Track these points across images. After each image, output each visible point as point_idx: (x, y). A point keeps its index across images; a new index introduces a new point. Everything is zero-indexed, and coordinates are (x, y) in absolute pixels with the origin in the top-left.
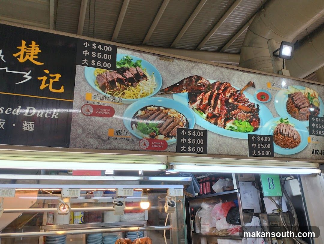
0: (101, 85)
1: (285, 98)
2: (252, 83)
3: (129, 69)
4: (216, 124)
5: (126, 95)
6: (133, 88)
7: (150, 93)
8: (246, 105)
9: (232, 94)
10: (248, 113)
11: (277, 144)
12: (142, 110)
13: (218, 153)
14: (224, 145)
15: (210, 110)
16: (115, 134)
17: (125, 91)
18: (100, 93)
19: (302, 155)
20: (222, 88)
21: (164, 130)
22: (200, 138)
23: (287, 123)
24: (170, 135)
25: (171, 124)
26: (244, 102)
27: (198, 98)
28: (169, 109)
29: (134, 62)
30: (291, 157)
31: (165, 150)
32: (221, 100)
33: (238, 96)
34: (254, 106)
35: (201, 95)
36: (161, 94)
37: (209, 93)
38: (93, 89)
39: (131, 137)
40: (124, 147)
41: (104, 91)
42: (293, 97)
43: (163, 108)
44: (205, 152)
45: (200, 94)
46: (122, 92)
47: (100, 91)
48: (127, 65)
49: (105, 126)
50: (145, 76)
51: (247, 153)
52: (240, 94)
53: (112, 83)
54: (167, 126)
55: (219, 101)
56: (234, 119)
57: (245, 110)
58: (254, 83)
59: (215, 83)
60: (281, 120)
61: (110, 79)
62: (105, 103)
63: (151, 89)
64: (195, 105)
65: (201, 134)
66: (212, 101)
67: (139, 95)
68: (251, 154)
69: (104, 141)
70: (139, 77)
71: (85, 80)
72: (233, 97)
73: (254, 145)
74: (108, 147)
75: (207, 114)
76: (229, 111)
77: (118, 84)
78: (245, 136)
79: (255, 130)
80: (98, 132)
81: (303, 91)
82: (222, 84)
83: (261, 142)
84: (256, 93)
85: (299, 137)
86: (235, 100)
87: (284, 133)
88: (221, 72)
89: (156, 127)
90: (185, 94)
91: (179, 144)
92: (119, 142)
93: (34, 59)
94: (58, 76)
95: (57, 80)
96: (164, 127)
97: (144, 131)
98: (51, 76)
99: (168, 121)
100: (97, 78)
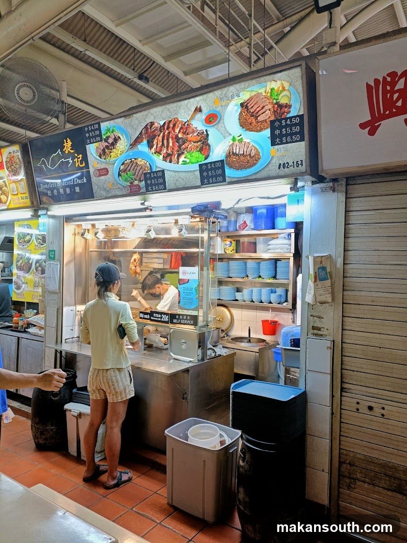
0: (99, 154)
1: (237, 110)
3: (110, 136)
4: (171, 162)
5: (112, 156)
6: (114, 150)
7: (124, 150)
8: (195, 134)
9: (181, 128)
10: (198, 142)
11: (231, 167)
12: (122, 165)
13: (176, 187)
14: (180, 179)
15: (164, 151)
16: (112, 186)
17: (111, 154)
18: (100, 160)
19: (263, 174)
20: (171, 125)
21: (137, 177)
22: (160, 177)
23: (241, 141)
25: (141, 171)
26: (193, 132)
27: (154, 143)
28: (137, 159)
29: (111, 130)
30: (248, 178)
31: (141, 192)
32: (172, 138)
33: (186, 128)
34: (203, 132)
35: (156, 139)
36: (131, 148)
37: (162, 134)
38: (96, 158)
39: (120, 186)
40: (118, 194)
41: (101, 158)
42: (248, 103)
43: (134, 159)
44: (165, 189)
45: (155, 139)
46: (110, 156)
47: (99, 158)
48: (108, 134)
49: (106, 182)
50: (119, 138)
51: (199, 183)
52: (188, 125)
53: (104, 150)
55: (170, 139)
56: (186, 152)
57: (194, 140)
58: (200, 107)
59: (165, 123)
60: (234, 139)
61: (102, 149)
62: (102, 167)
63: (124, 146)
64: (153, 150)
65: (160, 174)
66: (165, 142)
67: (119, 154)
68: (203, 183)
69: (108, 192)
70: (116, 140)
71: (91, 154)
72: (182, 131)
73: (205, 174)
74: (111, 195)
75: (163, 155)
76: (180, 147)
77: (106, 150)
78: (196, 167)
79: (206, 158)
80: (104, 186)
82: (170, 122)
83: (212, 169)
84: (204, 117)
85: (258, 153)
86: (184, 133)
87: (237, 153)
88: (169, 110)
89: (133, 175)
90: (145, 142)
91: (147, 186)
92: (115, 190)
93: (71, 149)
94: (81, 156)
95: (81, 159)
96: (137, 174)
97: (126, 180)
98: (78, 157)
99: (139, 168)
100: (97, 151)
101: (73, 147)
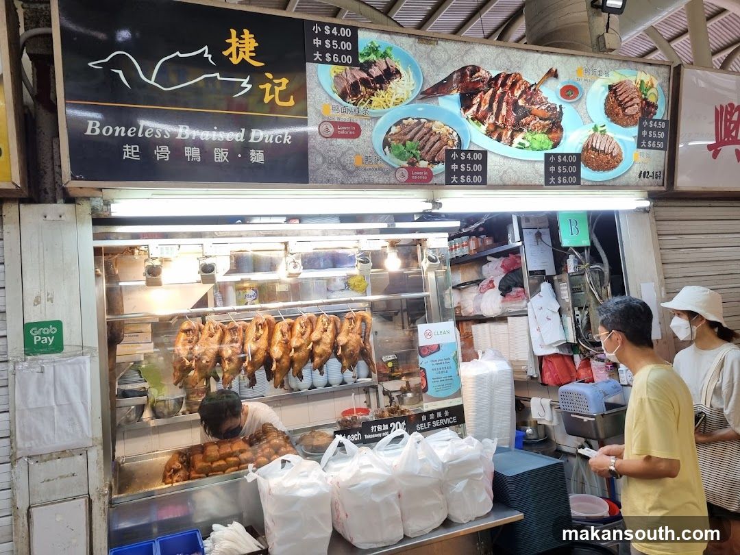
0: (340, 91)
1: (603, 92)
2: (554, 70)
3: (375, 62)
4: (499, 139)
5: (374, 104)
6: (382, 92)
7: (405, 97)
8: (543, 108)
9: (524, 92)
10: (545, 120)
11: (586, 165)
12: (396, 125)
13: (501, 183)
14: (510, 170)
15: (492, 119)
16: (363, 163)
17: (373, 98)
18: (340, 104)
19: (623, 181)
20: (509, 83)
21: (427, 153)
22: (477, 162)
23: (603, 132)
24: (436, 160)
25: (437, 144)
26: (541, 103)
27: (475, 102)
28: (433, 121)
29: (381, 51)
30: (605, 183)
31: (430, 183)
32: (507, 103)
33: (531, 94)
34: (556, 108)
35: (479, 96)
36: (421, 99)
37: (491, 92)
38: (331, 98)
39: (383, 166)
40: (376, 181)
41: (345, 100)
42: (617, 88)
43: (425, 120)
44: (484, 182)
45: (477, 95)
46: (369, 100)
47: (340, 100)
48: (372, 57)
49: (350, 152)
50: (398, 72)
51: (542, 181)
52: (535, 90)
53: (355, 86)
54: (431, 148)
55: (504, 104)
56: (525, 130)
57: (541, 116)
58: (556, 70)
59: (498, 76)
60: (595, 129)
61: (351, 81)
62: (346, 118)
63: (407, 91)
64: (470, 113)
65: (478, 157)
66: (495, 105)
67: (392, 103)
68: (547, 183)
69: (350, 173)
70: (390, 74)
71: (320, 85)
72: (525, 96)
73: (552, 169)
74: (356, 181)
75: (487, 125)
76: (518, 119)
77: (362, 88)
78: (540, 156)
79: (555, 146)
80: (342, 160)
81: (633, 79)
82: (508, 76)
83: (562, 164)
84: (560, 87)
85: (620, 154)
86: (527, 101)
87: (597, 148)
88: (508, 57)
89: (417, 149)
90: (456, 95)
91: (449, 173)
92: (369, 172)
93: (251, 57)
94: (285, 81)
95: (283, 87)
96: (427, 148)
97: (400, 156)
98: (276, 81)
99: (433, 139)
100: (335, 81)
101: (258, 53)
